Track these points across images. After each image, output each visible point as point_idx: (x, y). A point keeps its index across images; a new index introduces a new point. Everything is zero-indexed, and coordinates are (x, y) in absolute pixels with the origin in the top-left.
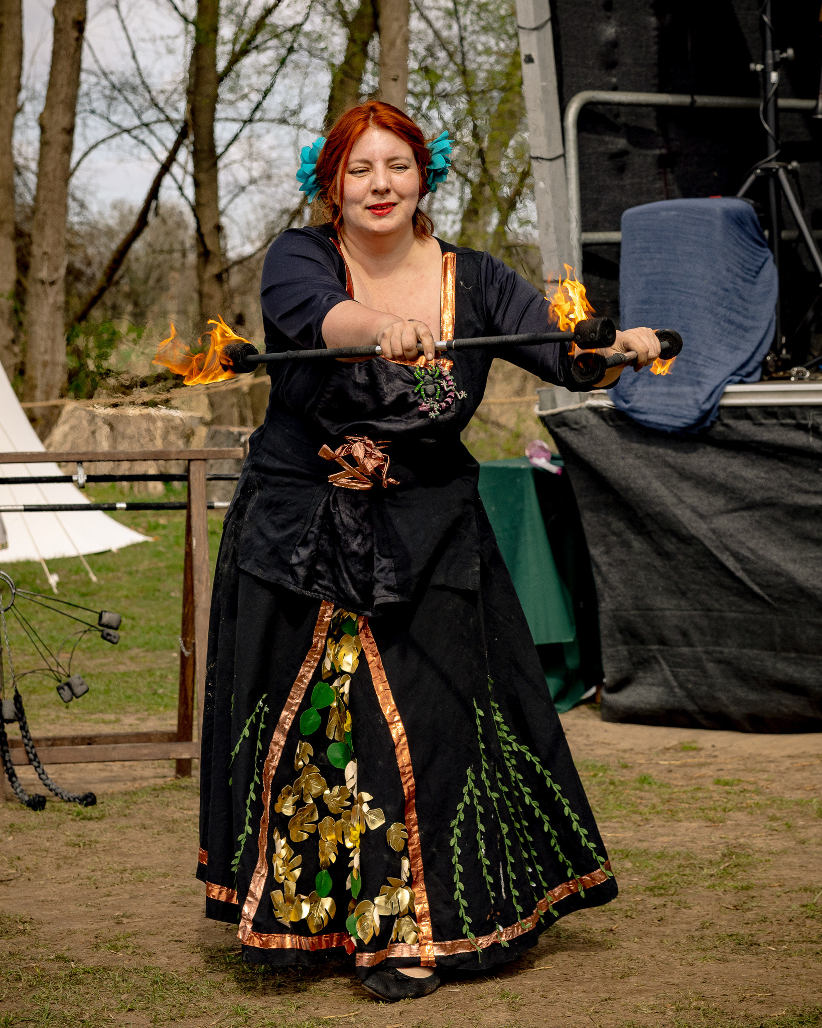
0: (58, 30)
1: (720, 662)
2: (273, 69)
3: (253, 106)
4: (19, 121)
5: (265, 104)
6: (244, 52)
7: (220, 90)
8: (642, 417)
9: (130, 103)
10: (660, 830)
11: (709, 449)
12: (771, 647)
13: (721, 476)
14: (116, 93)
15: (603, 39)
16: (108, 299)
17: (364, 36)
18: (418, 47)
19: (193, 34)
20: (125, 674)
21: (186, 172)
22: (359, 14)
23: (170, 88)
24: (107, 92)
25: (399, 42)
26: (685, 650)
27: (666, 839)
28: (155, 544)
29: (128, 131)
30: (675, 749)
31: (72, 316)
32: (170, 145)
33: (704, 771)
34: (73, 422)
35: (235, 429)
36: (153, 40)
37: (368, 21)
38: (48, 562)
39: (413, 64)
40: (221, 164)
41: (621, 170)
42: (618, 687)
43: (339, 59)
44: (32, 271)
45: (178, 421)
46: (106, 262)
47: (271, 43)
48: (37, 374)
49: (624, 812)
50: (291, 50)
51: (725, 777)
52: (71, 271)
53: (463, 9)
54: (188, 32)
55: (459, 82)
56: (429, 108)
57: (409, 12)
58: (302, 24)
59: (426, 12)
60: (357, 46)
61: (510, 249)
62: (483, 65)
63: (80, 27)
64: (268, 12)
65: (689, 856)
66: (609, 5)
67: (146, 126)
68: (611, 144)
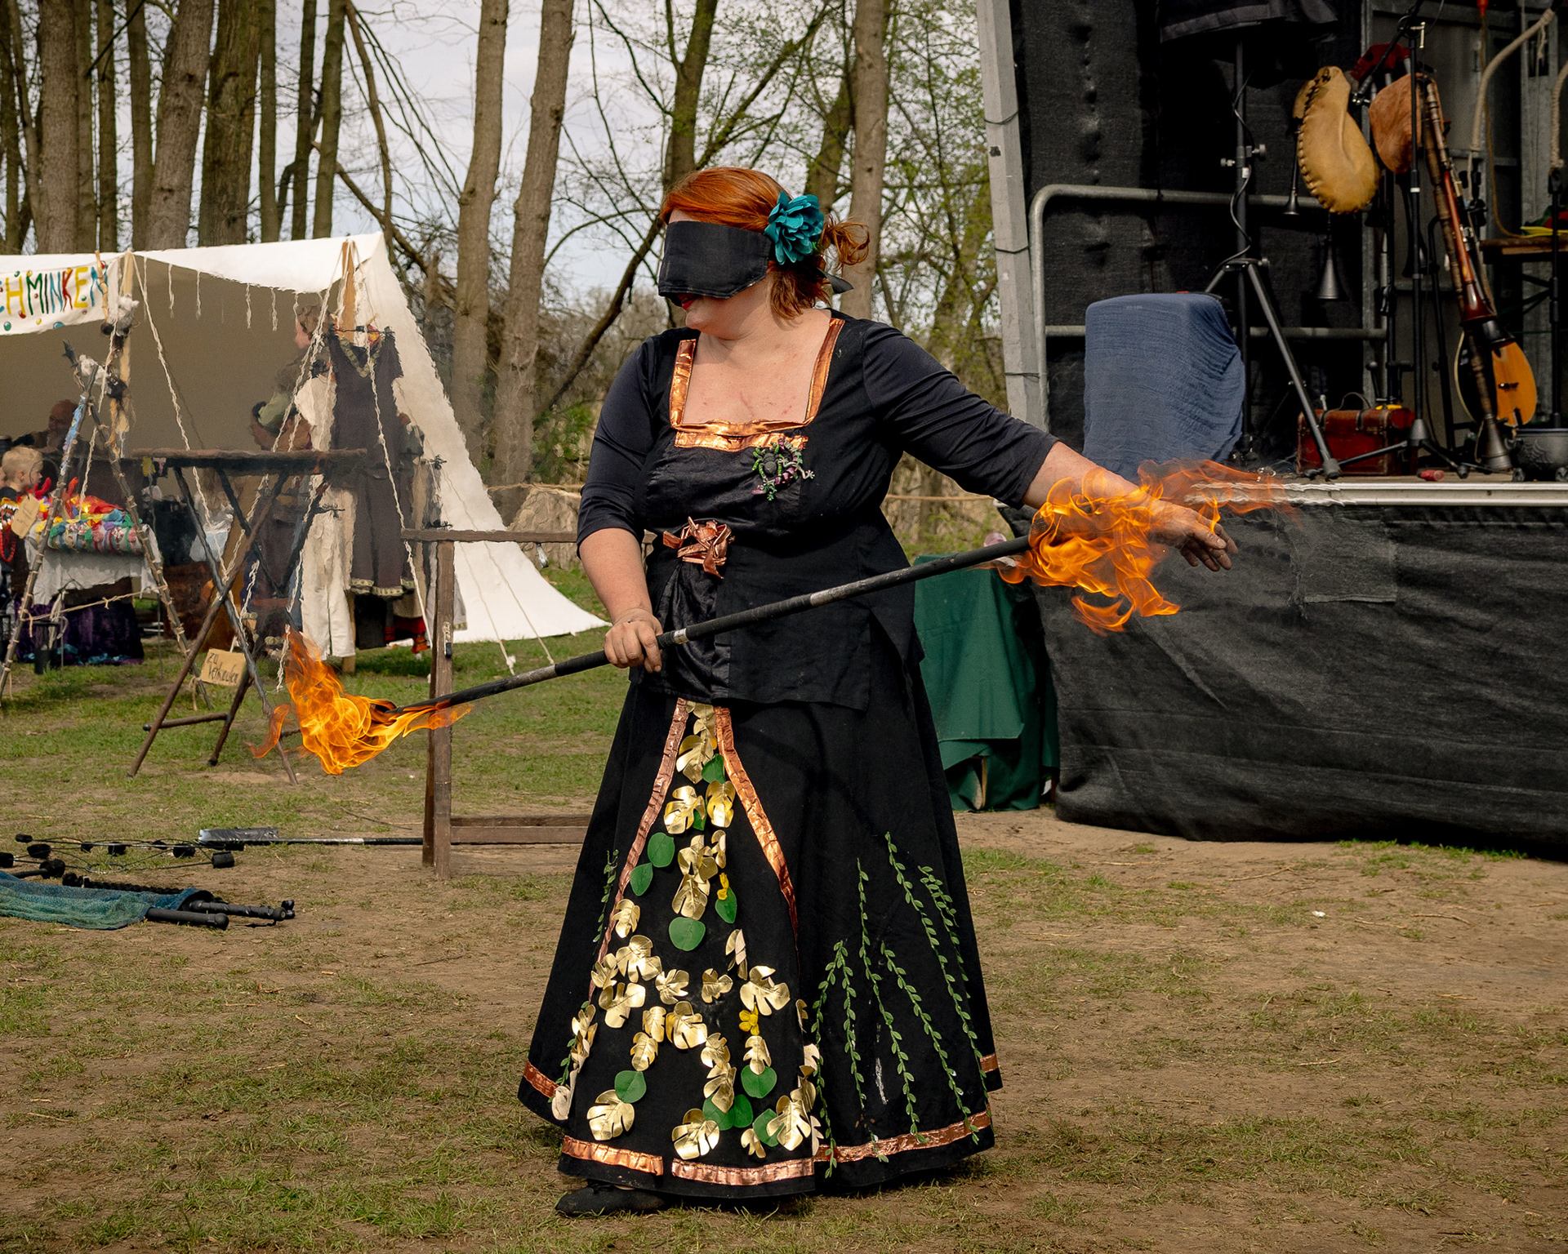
0: (535, 119)
4: (495, 208)
6: (722, 143)
9: (606, 192)
10: (1108, 932)
12: (1222, 752)
14: (593, 182)
15: (1084, 131)
16: (578, 385)
17: (841, 128)
18: (895, 138)
19: (670, 123)
20: (576, 756)
22: (837, 107)
23: (645, 177)
24: (585, 180)
25: (874, 133)
26: (1134, 752)
27: (1114, 941)
29: (603, 219)
30: (1129, 851)
31: (543, 401)
32: (645, 234)
33: (1158, 874)
34: (536, 505)
36: (631, 131)
37: (845, 113)
38: (506, 643)
39: (890, 156)
41: (1102, 262)
42: (1072, 785)
43: (815, 152)
44: (503, 357)
46: (579, 348)
47: (746, 135)
48: (505, 458)
49: (1073, 912)
50: (767, 141)
51: (1179, 880)
52: (543, 357)
53: (941, 102)
54: (666, 122)
55: (935, 175)
56: (907, 200)
57: (888, 104)
58: (779, 116)
59: (904, 105)
60: (835, 137)
61: (983, 342)
62: (960, 159)
63: (558, 116)
64: (746, 103)
65: (1136, 960)
66: (1092, 98)
67: (622, 214)
68: (1089, 236)
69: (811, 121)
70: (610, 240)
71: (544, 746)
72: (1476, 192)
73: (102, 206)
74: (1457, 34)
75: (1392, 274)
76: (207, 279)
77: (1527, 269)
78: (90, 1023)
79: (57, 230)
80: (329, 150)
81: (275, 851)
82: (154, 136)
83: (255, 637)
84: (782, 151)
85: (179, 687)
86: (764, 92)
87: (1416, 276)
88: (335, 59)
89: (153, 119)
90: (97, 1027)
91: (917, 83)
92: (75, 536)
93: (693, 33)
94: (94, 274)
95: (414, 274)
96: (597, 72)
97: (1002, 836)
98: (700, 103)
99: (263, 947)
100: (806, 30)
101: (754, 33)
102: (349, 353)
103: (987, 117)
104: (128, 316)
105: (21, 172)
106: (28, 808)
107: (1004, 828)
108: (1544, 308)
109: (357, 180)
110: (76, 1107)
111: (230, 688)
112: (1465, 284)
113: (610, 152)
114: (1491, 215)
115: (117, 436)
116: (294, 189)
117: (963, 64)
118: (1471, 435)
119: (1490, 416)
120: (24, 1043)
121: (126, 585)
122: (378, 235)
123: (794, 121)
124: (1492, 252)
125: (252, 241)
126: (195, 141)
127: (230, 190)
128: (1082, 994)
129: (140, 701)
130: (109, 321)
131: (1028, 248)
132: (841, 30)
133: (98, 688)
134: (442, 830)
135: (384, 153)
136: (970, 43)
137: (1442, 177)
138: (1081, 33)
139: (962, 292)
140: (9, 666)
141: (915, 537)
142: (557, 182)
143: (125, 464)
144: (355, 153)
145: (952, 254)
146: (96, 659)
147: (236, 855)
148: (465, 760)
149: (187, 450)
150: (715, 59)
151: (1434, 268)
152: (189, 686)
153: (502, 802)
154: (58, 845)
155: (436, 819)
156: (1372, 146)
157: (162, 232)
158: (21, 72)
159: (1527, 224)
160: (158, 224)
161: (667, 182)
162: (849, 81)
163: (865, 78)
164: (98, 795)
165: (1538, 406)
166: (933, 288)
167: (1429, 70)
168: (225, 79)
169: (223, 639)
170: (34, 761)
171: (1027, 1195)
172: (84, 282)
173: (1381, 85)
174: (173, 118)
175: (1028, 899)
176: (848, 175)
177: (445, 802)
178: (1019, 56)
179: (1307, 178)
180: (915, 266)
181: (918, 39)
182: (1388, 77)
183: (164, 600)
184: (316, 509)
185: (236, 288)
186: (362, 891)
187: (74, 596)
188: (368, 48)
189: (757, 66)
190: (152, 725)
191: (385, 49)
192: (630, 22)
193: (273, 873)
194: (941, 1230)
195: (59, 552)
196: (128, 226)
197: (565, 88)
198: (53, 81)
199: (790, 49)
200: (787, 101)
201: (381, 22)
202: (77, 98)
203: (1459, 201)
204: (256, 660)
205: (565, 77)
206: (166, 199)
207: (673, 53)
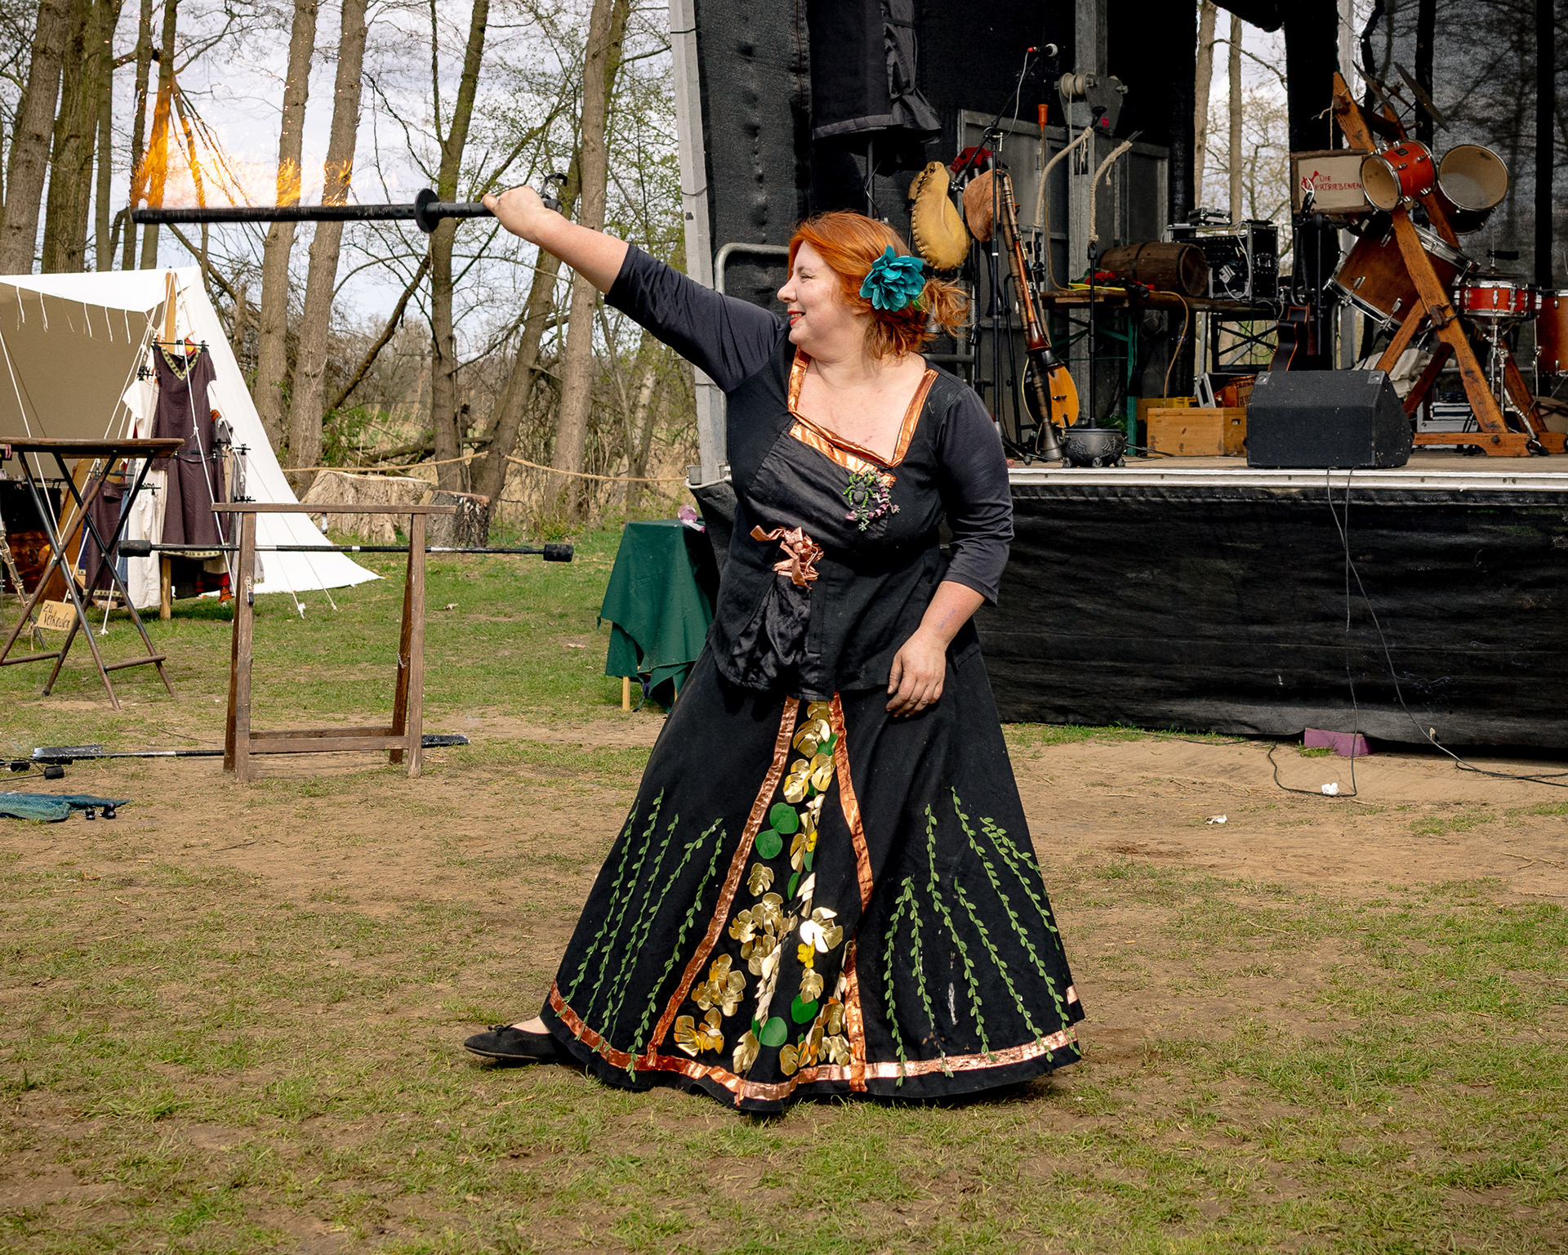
3: (482, 246)
5: (490, 245)
7: (456, 232)
9: (384, 239)
15: (755, 204)
16: (360, 390)
18: (612, 205)
21: (426, 295)
24: (367, 230)
25: (596, 200)
28: (387, 582)
29: (382, 261)
31: (330, 403)
32: (415, 273)
34: (324, 485)
35: (456, 494)
37: (575, 185)
38: (298, 594)
39: (607, 219)
40: (455, 290)
44: (298, 366)
45: (411, 486)
46: (360, 362)
48: (299, 446)
52: (329, 366)
53: (648, 179)
55: (642, 234)
57: (606, 179)
59: (620, 181)
62: (662, 222)
64: (498, 173)
66: (760, 178)
67: (397, 258)
68: (759, 282)
70: (387, 277)
71: (327, 675)
72: (1037, 257)
74: (1025, 142)
75: (978, 316)
76: (50, 300)
77: (1073, 314)
81: (100, 764)
82: (5, 184)
83: (85, 592)
85: (18, 632)
86: (511, 167)
87: (996, 317)
88: (162, 127)
89: (4, 170)
91: (630, 164)
93: (456, 118)
95: (225, 300)
98: (461, 171)
99: (88, 843)
100: (545, 120)
101: (505, 120)
102: (170, 362)
103: (684, 191)
108: (1084, 342)
111: (63, 632)
112: (1029, 324)
114: (1048, 274)
116: (125, 230)
117: (666, 151)
118: (1033, 433)
119: (1046, 420)
122: (196, 269)
124: (1048, 301)
125: (88, 270)
126: (42, 187)
127: (70, 229)
132: (572, 121)
134: (243, 744)
136: (670, 136)
137: (1014, 245)
138: (753, 130)
141: (624, 509)
142: (344, 231)
147: (66, 768)
148: (262, 687)
149: (30, 438)
150: (473, 140)
151: (1008, 311)
152: (27, 631)
153: (293, 719)
155: (238, 733)
156: (965, 221)
157: (10, 260)
159: (1073, 281)
160: (7, 254)
162: (577, 162)
163: (589, 158)
165: (1080, 413)
167: (1005, 167)
168: (67, 140)
169: (57, 593)
173: (971, 177)
174: (21, 170)
177: (246, 720)
178: (708, 145)
179: (918, 243)
181: (631, 132)
182: (976, 170)
183: (6, 561)
184: (139, 486)
185: (76, 306)
186: (174, 794)
188: (190, 121)
189: (504, 147)
191: (203, 120)
192: (406, 108)
193: (97, 782)
199: (532, 134)
200: (530, 173)
201: (200, 99)
203: (1026, 263)
204: (85, 610)
205: (353, 149)
206: (14, 234)
207: (439, 134)
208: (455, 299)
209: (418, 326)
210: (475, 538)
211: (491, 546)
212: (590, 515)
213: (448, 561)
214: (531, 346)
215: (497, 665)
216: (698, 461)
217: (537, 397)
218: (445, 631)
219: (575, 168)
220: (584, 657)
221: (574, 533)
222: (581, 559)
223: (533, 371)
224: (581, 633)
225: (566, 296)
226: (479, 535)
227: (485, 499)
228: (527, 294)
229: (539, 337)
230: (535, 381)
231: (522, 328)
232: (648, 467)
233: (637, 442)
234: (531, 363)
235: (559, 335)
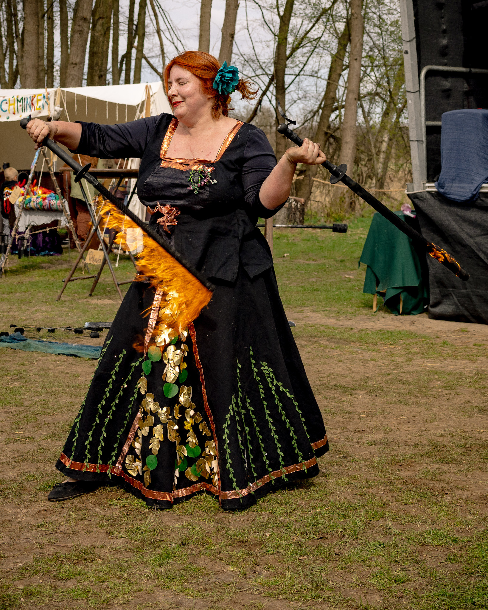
0: (223, 37)
1: (477, 296)
2: (308, 55)
3: (300, 69)
5: (305, 69)
6: (298, 48)
7: (287, 62)
8: (449, 196)
9: (251, 67)
10: (450, 363)
11: (475, 209)
13: (479, 221)
14: (246, 63)
15: (441, 45)
17: (345, 42)
18: (366, 47)
19: (277, 40)
21: (273, 94)
22: (343, 35)
23: (267, 61)
24: (243, 62)
25: (358, 45)
26: (463, 291)
27: (452, 367)
30: (458, 331)
32: (267, 84)
33: (469, 340)
36: (261, 42)
37: (347, 37)
39: (364, 54)
40: (287, 92)
41: (448, 97)
42: (435, 305)
43: (334, 52)
47: (308, 45)
49: (436, 355)
50: (316, 47)
51: (478, 343)
53: (384, 33)
54: (275, 39)
55: (382, 61)
56: (371, 72)
57: (363, 33)
58: (320, 38)
59: (370, 34)
60: (342, 47)
61: (401, 129)
62: (392, 55)
63: (232, 36)
64: (308, 32)
65: (461, 374)
66: (444, 31)
67: (257, 76)
68: (444, 86)
69: (333, 40)
73: (47, 70)
76: (90, 100)
78: (41, 401)
79: (29, 79)
80: (140, 48)
82: (69, 43)
83: (109, 245)
84: (321, 51)
85: (77, 265)
86: (314, 28)
88: (143, 12)
89: (69, 35)
90: (43, 403)
91: (375, 25)
92: (35, 203)
93: (287, 4)
94: (44, 97)
96: (248, 19)
97: (408, 325)
98: (289, 31)
100: (331, 4)
101: (310, 4)
103: (404, 39)
104: (58, 113)
105: (15, 56)
106: (16, 314)
107: (409, 322)
109: (152, 61)
110: (34, 435)
111: (97, 265)
113: (253, 51)
115: (53, 163)
116: (126, 64)
117: (393, 18)
120: (13, 409)
121: (56, 223)
122: (160, 83)
123: (326, 39)
125: (108, 84)
126: (86, 44)
127: (100, 64)
128: (440, 388)
129: (61, 270)
130: (50, 116)
131: (419, 91)
132: (345, 4)
133: (43, 265)
135: (162, 50)
136: (396, 10)
138: (440, 6)
139: (393, 109)
140: (8, 256)
143: (56, 174)
144: (150, 50)
145: (388, 93)
146: (43, 253)
147: (100, 333)
150: (295, 14)
152: (81, 265)
154: (27, 329)
157: (72, 80)
158: (16, 15)
160: (71, 77)
161: (275, 63)
162: (348, 24)
163: (355, 23)
164: (43, 309)
166: (381, 107)
168: (98, 20)
169: (95, 246)
170: (17, 294)
171: (418, 468)
172: (40, 100)
174: (77, 35)
175: (418, 350)
176: (347, 61)
178: (416, 14)
180: (374, 98)
181: (376, 7)
184: (133, 193)
185: (102, 103)
187: (34, 228)
188: (156, 8)
189: (311, 18)
190: (66, 279)
191: (163, 8)
194: (384, 483)
195: (28, 210)
196: (58, 78)
197: (234, 25)
198: (29, 19)
199: (325, 11)
200: (324, 32)
202: (38, 26)
204: (108, 254)
205: (235, 21)
206: (74, 67)
207: (278, 12)
208: (287, 97)
209: (268, 110)
210: (297, 220)
211: (306, 224)
212: (356, 209)
213: (284, 232)
214: (325, 121)
215: (309, 286)
216: (412, 181)
217: (328, 147)
218: (283, 268)
219: (347, 29)
220: (354, 283)
221: (348, 218)
222: (351, 231)
223: (326, 133)
224: (352, 270)
225: (343, 95)
226: (299, 219)
227: (302, 200)
228: (323, 94)
229: (330, 116)
230: (328, 139)
231: (321, 111)
232: (385, 184)
233: (380, 170)
234: (325, 129)
235: (339, 116)
